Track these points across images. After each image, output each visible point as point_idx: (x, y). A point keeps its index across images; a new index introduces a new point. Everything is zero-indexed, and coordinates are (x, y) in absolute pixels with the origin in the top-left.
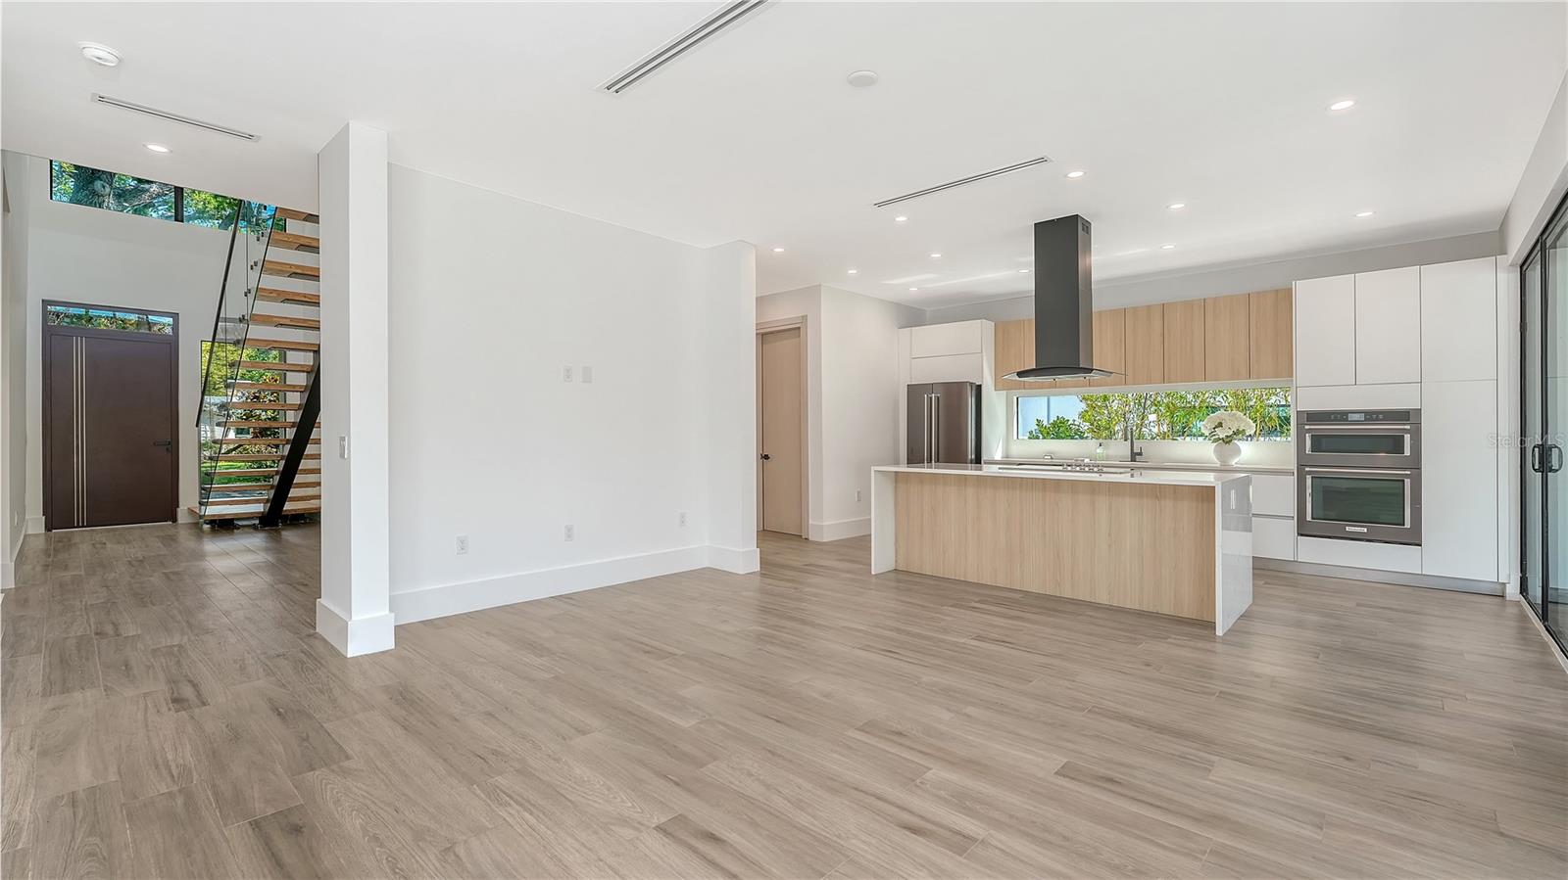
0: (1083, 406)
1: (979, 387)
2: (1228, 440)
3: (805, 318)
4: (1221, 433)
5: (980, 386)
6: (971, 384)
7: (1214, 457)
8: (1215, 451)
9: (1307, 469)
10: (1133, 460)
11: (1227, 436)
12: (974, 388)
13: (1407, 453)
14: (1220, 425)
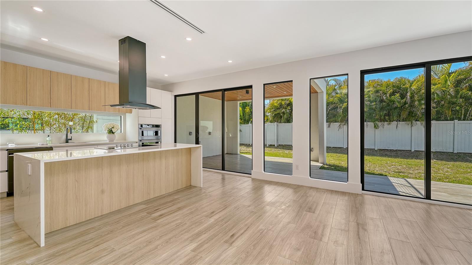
10: (67, 142)
13: (159, 135)
14: (113, 128)
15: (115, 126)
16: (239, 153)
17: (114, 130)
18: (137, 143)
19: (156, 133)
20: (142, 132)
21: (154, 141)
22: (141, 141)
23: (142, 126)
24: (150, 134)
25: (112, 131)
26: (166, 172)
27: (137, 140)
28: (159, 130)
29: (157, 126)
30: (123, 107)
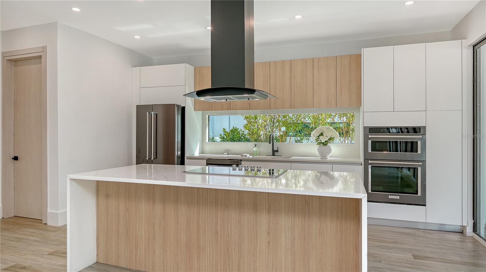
0: (245, 122)
1: (183, 109)
2: (325, 144)
3: (44, 48)
4: (323, 139)
5: (184, 107)
6: (178, 106)
7: (317, 153)
8: (319, 150)
9: (370, 162)
10: (273, 155)
11: (325, 141)
12: (180, 109)
14: (322, 135)
30: (226, 100)
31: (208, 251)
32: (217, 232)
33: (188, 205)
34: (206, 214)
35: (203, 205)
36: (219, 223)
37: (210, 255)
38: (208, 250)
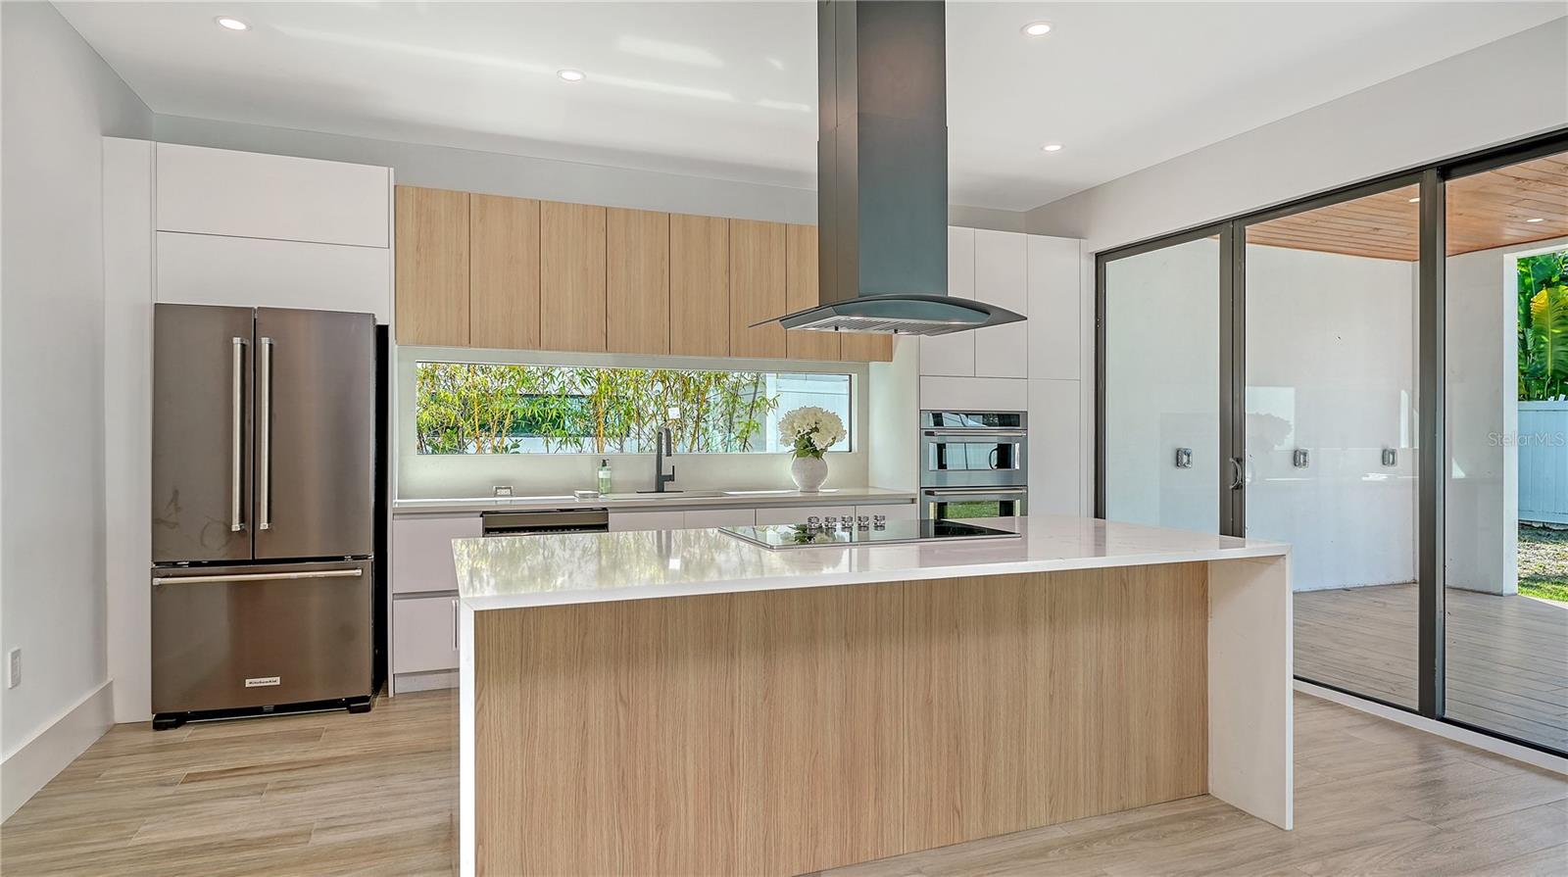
1: (383, 333)
2: (820, 453)
5: (386, 328)
7: (794, 478)
10: (660, 489)
13: (1017, 467)
14: (816, 430)
15: (825, 420)
16: (1511, 585)
17: (818, 441)
18: (913, 501)
19: (1004, 456)
20: (941, 448)
21: (995, 499)
22: (931, 493)
23: (938, 419)
24: (974, 457)
25: (812, 445)
26: (1051, 697)
27: (913, 490)
28: (1017, 439)
29: (1009, 420)
30: (837, 329)
31: (906, 763)
32: (929, 702)
33: (846, 640)
34: (900, 656)
35: (890, 634)
36: (936, 674)
37: (910, 772)
38: (906, 756)
